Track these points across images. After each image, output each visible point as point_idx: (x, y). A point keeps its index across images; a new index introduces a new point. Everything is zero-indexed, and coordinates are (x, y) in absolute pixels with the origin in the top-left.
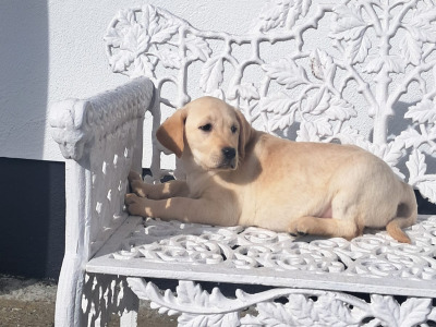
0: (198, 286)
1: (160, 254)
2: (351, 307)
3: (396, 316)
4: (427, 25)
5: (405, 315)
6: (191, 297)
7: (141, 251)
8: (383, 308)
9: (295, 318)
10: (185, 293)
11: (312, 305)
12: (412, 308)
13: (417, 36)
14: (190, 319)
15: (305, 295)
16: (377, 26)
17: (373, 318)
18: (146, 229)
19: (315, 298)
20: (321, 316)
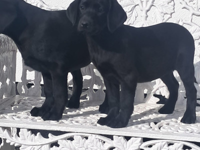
0: (30, 132)
1: (14, 117)
2: (104, 142)
3: (125, 146)
4: (167, 5)
5: (129, 146)
6: (26, 137)
7: (5, 116)
8: (118, 142)
9: (77, 148)
10: (23, 135)
11: (85, 141)
12: (132, 143)
13: (161, 11)
14: (26, 148)
15: (82, 136)
16: (140, 5)
17: (114, 148)
18: (13, 107)
19: (87, 138)
20: (89, 146)
